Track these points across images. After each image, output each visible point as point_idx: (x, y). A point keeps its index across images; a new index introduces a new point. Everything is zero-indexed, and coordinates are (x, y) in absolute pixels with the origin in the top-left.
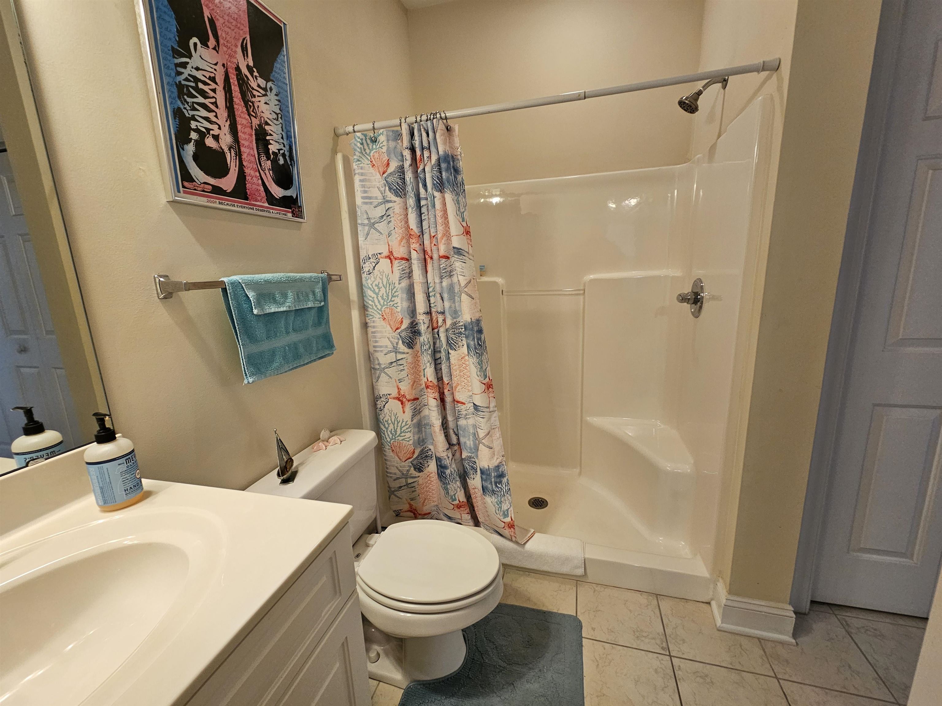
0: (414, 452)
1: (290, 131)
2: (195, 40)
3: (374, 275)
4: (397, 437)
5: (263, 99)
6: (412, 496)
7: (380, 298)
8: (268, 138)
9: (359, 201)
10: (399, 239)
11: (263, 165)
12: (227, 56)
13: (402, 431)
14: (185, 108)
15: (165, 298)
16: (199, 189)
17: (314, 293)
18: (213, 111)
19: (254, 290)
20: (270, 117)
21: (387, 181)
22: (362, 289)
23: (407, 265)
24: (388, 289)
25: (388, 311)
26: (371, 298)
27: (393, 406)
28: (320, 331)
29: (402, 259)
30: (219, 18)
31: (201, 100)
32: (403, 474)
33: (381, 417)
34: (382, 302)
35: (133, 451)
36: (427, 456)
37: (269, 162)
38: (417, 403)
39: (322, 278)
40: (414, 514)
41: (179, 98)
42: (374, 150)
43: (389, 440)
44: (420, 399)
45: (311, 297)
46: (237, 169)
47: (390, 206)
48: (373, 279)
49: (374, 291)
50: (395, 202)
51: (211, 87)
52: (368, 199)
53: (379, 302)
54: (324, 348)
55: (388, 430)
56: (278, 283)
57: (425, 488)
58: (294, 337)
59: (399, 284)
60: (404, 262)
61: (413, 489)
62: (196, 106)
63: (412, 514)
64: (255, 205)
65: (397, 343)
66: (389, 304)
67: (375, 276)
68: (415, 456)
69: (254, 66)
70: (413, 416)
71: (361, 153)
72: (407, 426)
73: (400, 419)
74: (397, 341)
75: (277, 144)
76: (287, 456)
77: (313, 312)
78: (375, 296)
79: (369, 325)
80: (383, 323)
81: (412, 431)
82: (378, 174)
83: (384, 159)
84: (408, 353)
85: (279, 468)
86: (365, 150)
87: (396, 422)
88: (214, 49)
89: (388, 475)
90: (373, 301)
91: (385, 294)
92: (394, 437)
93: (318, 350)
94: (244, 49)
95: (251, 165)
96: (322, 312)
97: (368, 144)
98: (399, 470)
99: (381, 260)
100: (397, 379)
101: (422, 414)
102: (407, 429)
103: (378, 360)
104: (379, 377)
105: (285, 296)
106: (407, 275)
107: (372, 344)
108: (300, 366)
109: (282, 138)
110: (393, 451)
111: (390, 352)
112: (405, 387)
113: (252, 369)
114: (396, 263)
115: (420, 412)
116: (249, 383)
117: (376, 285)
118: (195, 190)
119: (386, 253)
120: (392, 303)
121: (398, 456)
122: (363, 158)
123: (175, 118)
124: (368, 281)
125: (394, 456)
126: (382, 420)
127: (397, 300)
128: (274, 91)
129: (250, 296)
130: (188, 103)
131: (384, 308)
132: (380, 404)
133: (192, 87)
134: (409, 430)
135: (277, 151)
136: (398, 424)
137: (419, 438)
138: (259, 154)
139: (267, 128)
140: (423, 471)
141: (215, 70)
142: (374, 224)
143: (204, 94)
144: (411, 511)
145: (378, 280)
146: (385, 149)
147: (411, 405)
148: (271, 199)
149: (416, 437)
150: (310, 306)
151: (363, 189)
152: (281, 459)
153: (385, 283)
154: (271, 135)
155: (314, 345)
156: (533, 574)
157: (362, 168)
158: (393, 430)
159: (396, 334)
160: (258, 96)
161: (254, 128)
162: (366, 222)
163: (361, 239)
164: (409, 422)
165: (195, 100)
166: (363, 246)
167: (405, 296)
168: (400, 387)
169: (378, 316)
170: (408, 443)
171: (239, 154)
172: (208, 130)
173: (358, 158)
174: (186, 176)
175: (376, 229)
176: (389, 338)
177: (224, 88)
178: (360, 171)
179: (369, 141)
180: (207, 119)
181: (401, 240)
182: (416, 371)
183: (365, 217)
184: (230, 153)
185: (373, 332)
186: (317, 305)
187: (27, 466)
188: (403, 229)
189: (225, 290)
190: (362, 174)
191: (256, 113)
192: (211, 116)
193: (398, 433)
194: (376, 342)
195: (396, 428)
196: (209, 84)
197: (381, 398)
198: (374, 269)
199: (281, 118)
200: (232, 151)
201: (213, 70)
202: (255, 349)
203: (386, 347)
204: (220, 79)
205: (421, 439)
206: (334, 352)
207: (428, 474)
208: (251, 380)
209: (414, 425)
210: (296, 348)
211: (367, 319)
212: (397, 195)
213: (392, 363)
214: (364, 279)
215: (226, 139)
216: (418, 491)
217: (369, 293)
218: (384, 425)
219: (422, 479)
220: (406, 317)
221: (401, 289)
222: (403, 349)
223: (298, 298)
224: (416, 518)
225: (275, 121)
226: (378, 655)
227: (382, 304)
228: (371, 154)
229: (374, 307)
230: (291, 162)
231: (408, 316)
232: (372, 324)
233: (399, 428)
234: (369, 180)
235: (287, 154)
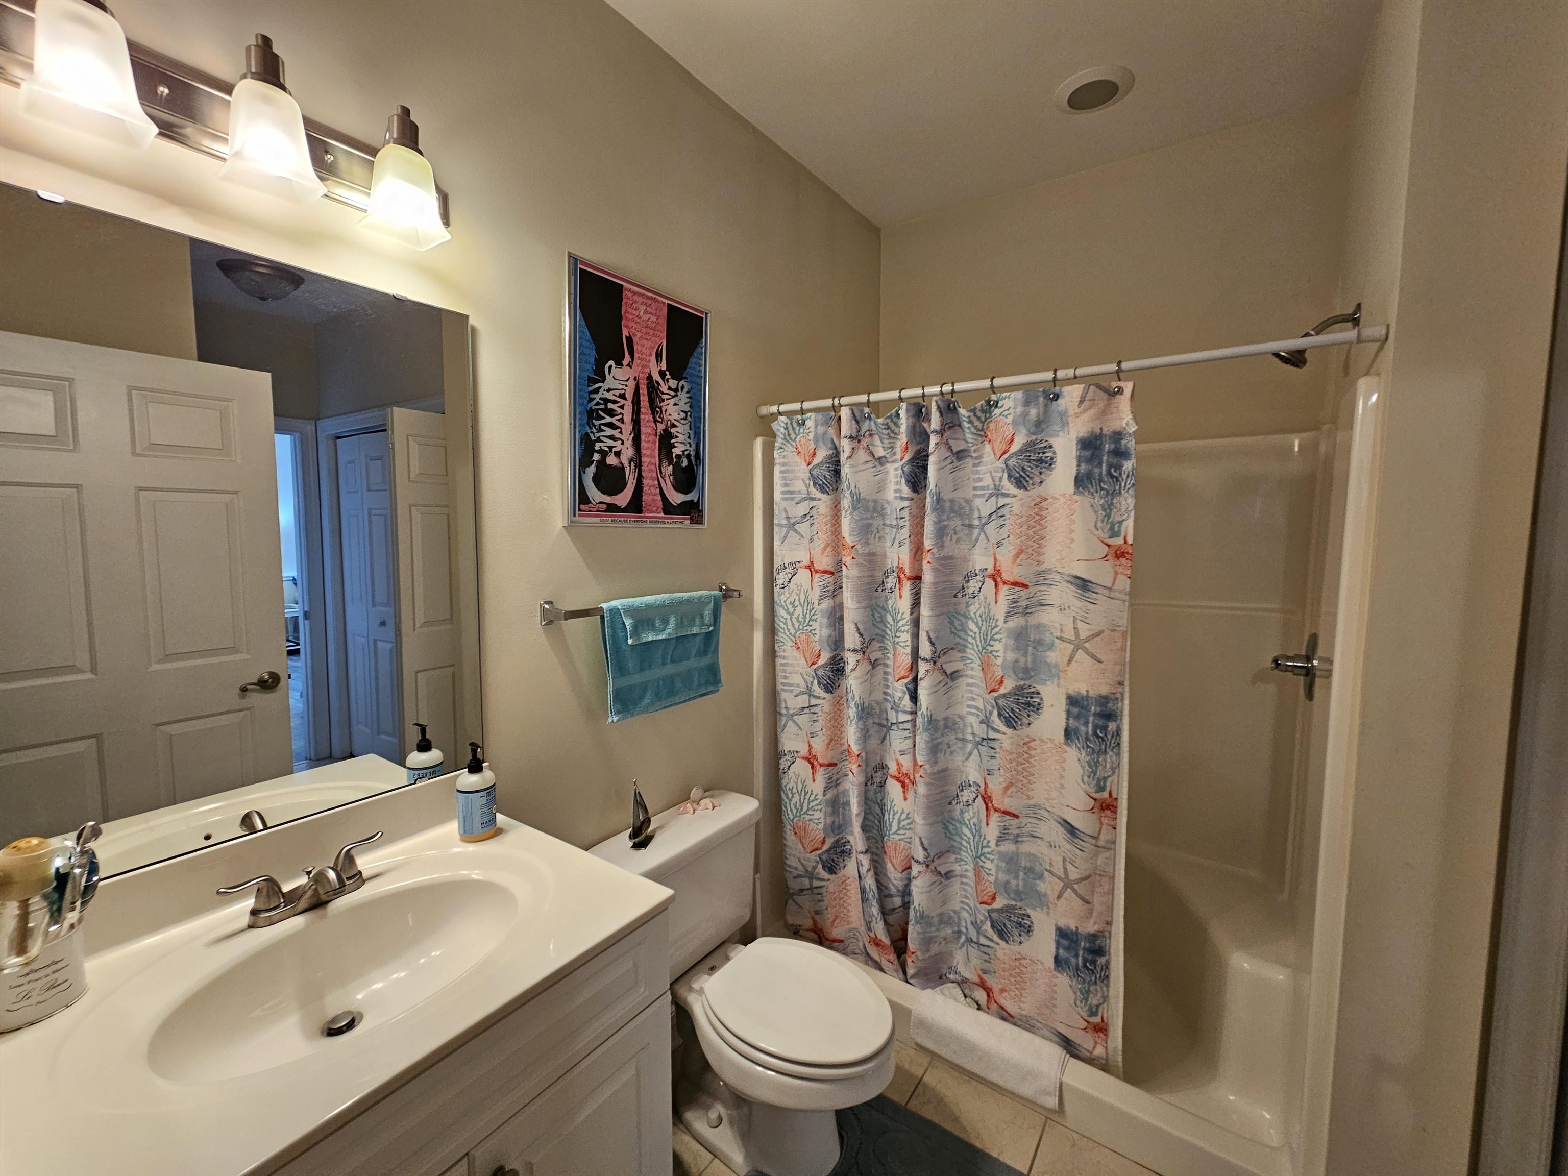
0: (824, 842)
1: (699, 428)
2: (611, 363)
3: (789, 589)
4: (803, 814)
5: (672, 401)
6: (817, 908)
7: (794, 621)
8: (672, 441)
9: (777, 496)
10: (822, 546)
11: (663, 471)
12: (640, 368)
13: (810, 807)
14: (592, 432)
15: (546, 624)
16: (594, 510)
17: (702, 616)
18: (619, 428)
19: (632, 617)
20: (677, 417)
21: (811, 474)
22: (773, 607)
23: (831, 580)
24: (805, 608)
25: (803, 637)
26: (782, 620)
27: (800, 768)
28: (705, 661)
29: (825, 572)
30: (636, 333)
31: (608, 419)
32: (807, 871)
33: (784, 782)
34: (797, 625)
35: (494, 785)
36: (843, 852)
37: (671, 466)
38: (834, 771)
39: (714, 596)
40: (819, 937)
41: (588, 423)
42: (801, 435)
43: (792, 817)
44: (839, 766)
45: (697, 622)
46: (635, 482)
47: (814, 505)
48: (787, 594)
49: (787, 611)
50: (820, 500)
51: (619, 404)
52: (789, 494)
53: (793, 624)
54: (708, 683)
55: (792, 803)
56: (662, 606)
57: (838, 900)
58: (670, 669)
59: (819, 604)
60: (826, 576)
61: (819, 897)
62: (603, 427)
63: (816, 937)
64: (648, 517)
65: (812, 683)
66: (805, 629)
67: (791, 590)
68: (825, 848)
69: (667, 370)
70: (826, 789)
71: (785, 439)
72: (817, 802)
73: (808, 789)
74: (811, 679)
75: (682, 445)
76: (645, 815)
77: (698, 639)
78: (789, 617)
79: (778, 654)
80: (796, 653)
81: (824, 809)
82: (804, 463)
83: (810, 448)
84: (824, 699)
85: (631, 829)
86: (789, 435)
87: (803, 793)
88: (628, 365)
89: (787, 868)
90: (785, 624)
91: (801, 616)
92: (798, 814)
93: (700, 685)
94: (659, 356)
95: (650, 475)
96: (710, 640)
97: (793, 429)
98: (803, 865)
99: (799, 569)
100: (809, 732)
101: (840, 788)
102: (817, 805)
103: (786, 702)
104: (785, 726)
105: (665, 622)
106: (830, 593)
107: (780, 680)
108: (675, 704)
109: (689, 437)
110: (796, 833)
111: (803, 693)
112: (819, 745)
113: (619, 706)
114: (817, 576)
115: (837, 785)
116: (613, 721)
117: (791, 603)
118: (590, 511)
119: (806, 562)
120: (808, 628)
121: (801, 842)
122: (787, 444)
123: (581, 444)
124: (782, 597)
125: (796, 841)
126: (785, 786)
127: (815, 625)
128: (686, 390)
129: (627, 624)
130: (595, 426)
131: (798, 633)
132: (784, 763)
133: (601, 410)
134: (819, 807)
135: (681, 453)
136: (805, 795)
137: (833, 822)
138: (660, 461)
139: (673, 430)
140: (836, 873)
141: (626, 386)
142: (794, 525)
143: (611, 413)
144: (815, 932)
145: (794, 596)
146: (811, 436)
147: (824, 773)
148: (668, 508)
149: (829, 820)
150: (694, 632)
151: (784, 482)
152: (636, 816)
153: (802, 601)
154: (677, 437)
155: (695, 679)
156: (975, 1083)
157: (784, 457)
158: (798, 803)
159: (811, 671)
160: (667, 399)
161: (659, 434)
162: (785, 522)
163: (776, 543)
164: (820, 797)
165: (603, 421)
166: (779, 553)
167: (825, 620)
168: (812, 743)
169: (790, 644)
170: (816, 826)
171: (639, 466)
172: (611, 448)
173: (780, 445)
174: (584, 498)
175: (796, 531)
176: (802, 675)
177: (633, 402)
178: (782, 460)
179: (795, 425)
180: (612, 438)
181: (825, 549)
182: (836, 724)
183: (784, 515)
184: (630, 466)
185: (782, 665)
186: (705, 630)
187: (415, 783)
188: (829, 534)
189: (602, 617)
190: (784, 464)
191: (662, 419)
192: (616, 433)
193: (805, 809)
194: (786, 678)
195: (802, 801)
196: (618, 402)
197: (785, 755)
198: (790, 582)
199: (690, 416)
200: (633, 464)
201: (624, 387)
202: (625, 682)
203: (798, 686)
204: (629, 395)
205: (837, 824)
206: (721, 689)
207: (844, 879)
208: (615, 719)
209: (827, 801)
210: (673, 683)
211: (776, 646)
212: (823, 490)
213: (803, 708)
214: (776, 595)
215: (628, 452)
216: (826, 903)
217: (781, 612)
218: (787, 795)
219: (834, 886)
220: (825, 650)
221: (821, 611)
222: (818, 692)
223: (680, 625)
224: (821, 943)
225: (683, 422)
226: (720, 1119)
227: (797, 628)
228: (797, 440)
229: (786, 631)
230: (696, 461)
231: (829, 649)
232: (782, 654)
233: (806, 801)
234: (792, 471)
235: (693, 453)
